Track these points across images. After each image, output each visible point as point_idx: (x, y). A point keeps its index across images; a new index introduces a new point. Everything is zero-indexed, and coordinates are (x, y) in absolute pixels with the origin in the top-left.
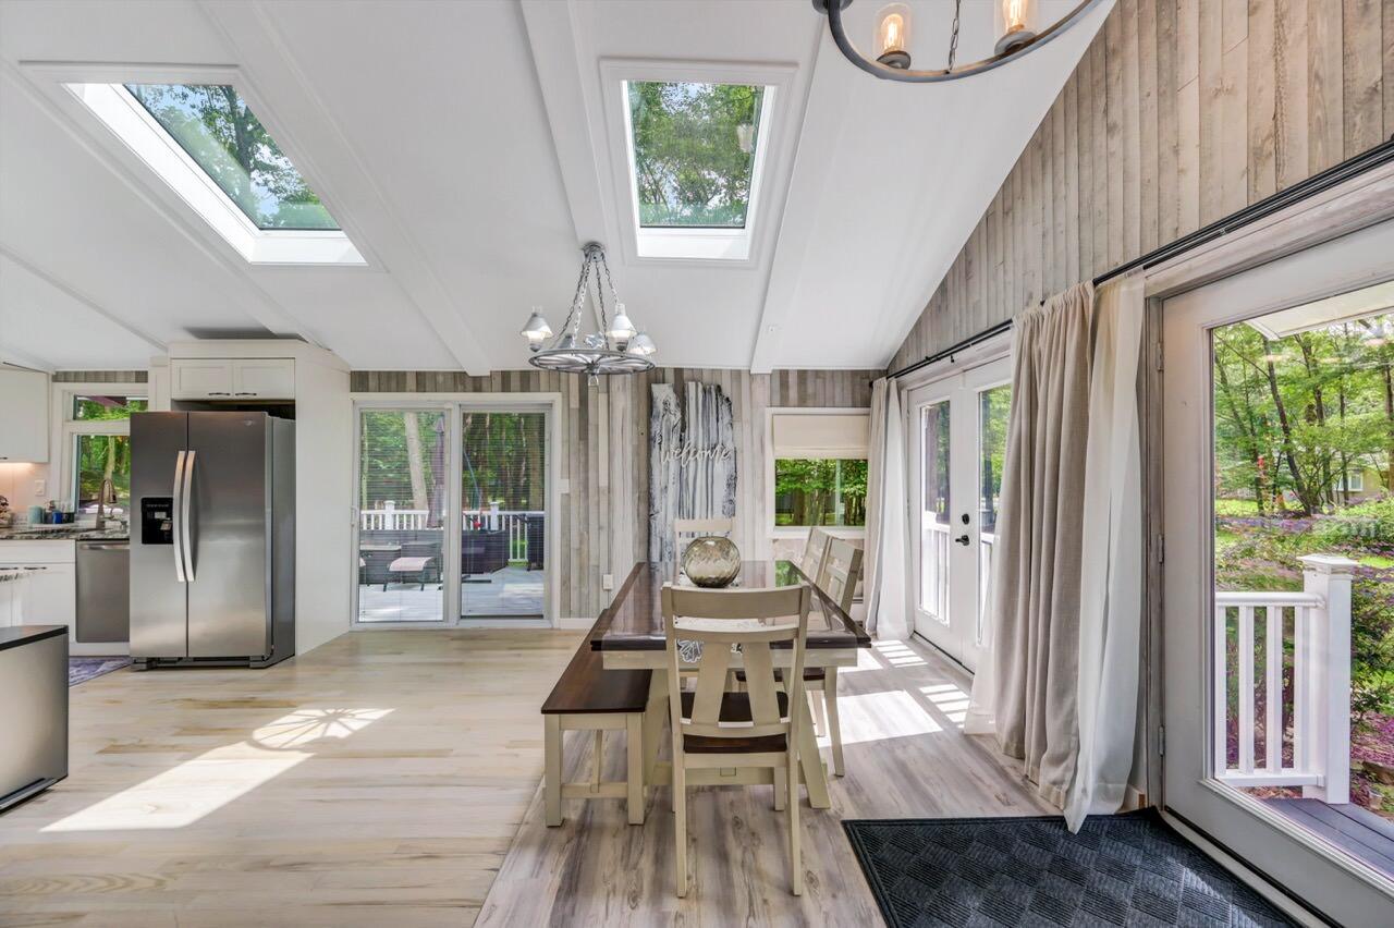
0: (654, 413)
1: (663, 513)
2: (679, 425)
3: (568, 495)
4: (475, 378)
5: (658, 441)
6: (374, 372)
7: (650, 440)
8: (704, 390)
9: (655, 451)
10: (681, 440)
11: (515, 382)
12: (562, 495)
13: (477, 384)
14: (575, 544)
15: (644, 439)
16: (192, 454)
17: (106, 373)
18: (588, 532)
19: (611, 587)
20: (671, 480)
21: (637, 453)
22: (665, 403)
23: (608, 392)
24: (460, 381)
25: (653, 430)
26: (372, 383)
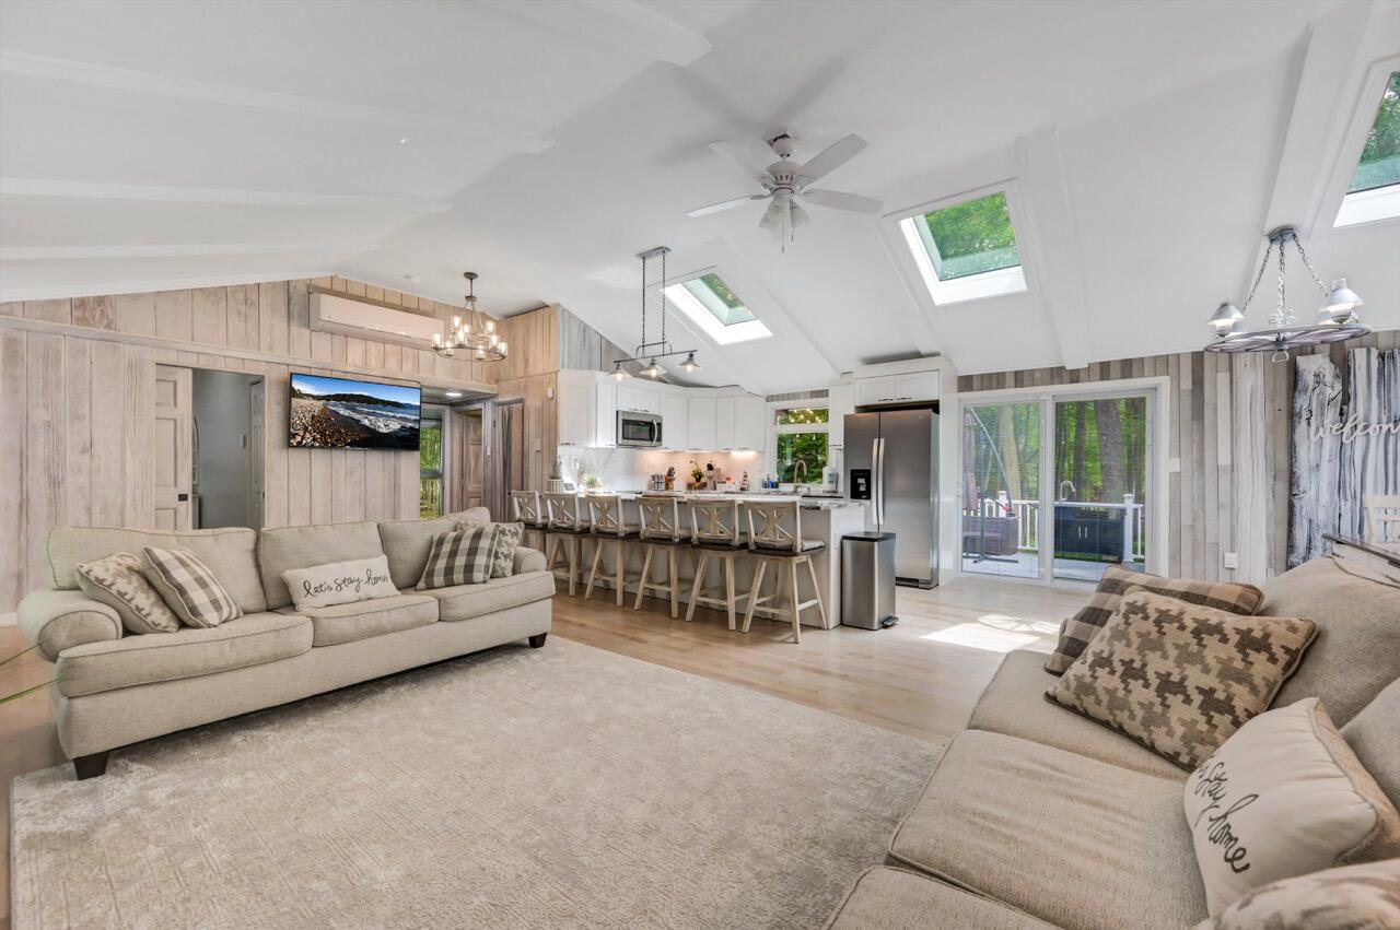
0: (1299, 387)
1: (1312, 493)
2: (1340, 397)
3: (1179, 474)
4: (1072, 371)
5: (1305, 415)
6: (977, 375)
7: (1292, 416)
8: (1382, 356)
9: (1301, 427)
10: (1341, 414)
11: (1115, 371)
12: (1171, 473)
13: (1075, 376)
14: (1186, 519)
15: (1283, 416)
16: (882, 440)
17: (794, 394)
18: (1204, 511)
19: (1235, 566)
20: (1326, 457)
21: (1271, 429)
22: (1317, 375)
23: (1231, 370)
24: (1057, 374)
25: (1298, 406)
26: (976, 383)
